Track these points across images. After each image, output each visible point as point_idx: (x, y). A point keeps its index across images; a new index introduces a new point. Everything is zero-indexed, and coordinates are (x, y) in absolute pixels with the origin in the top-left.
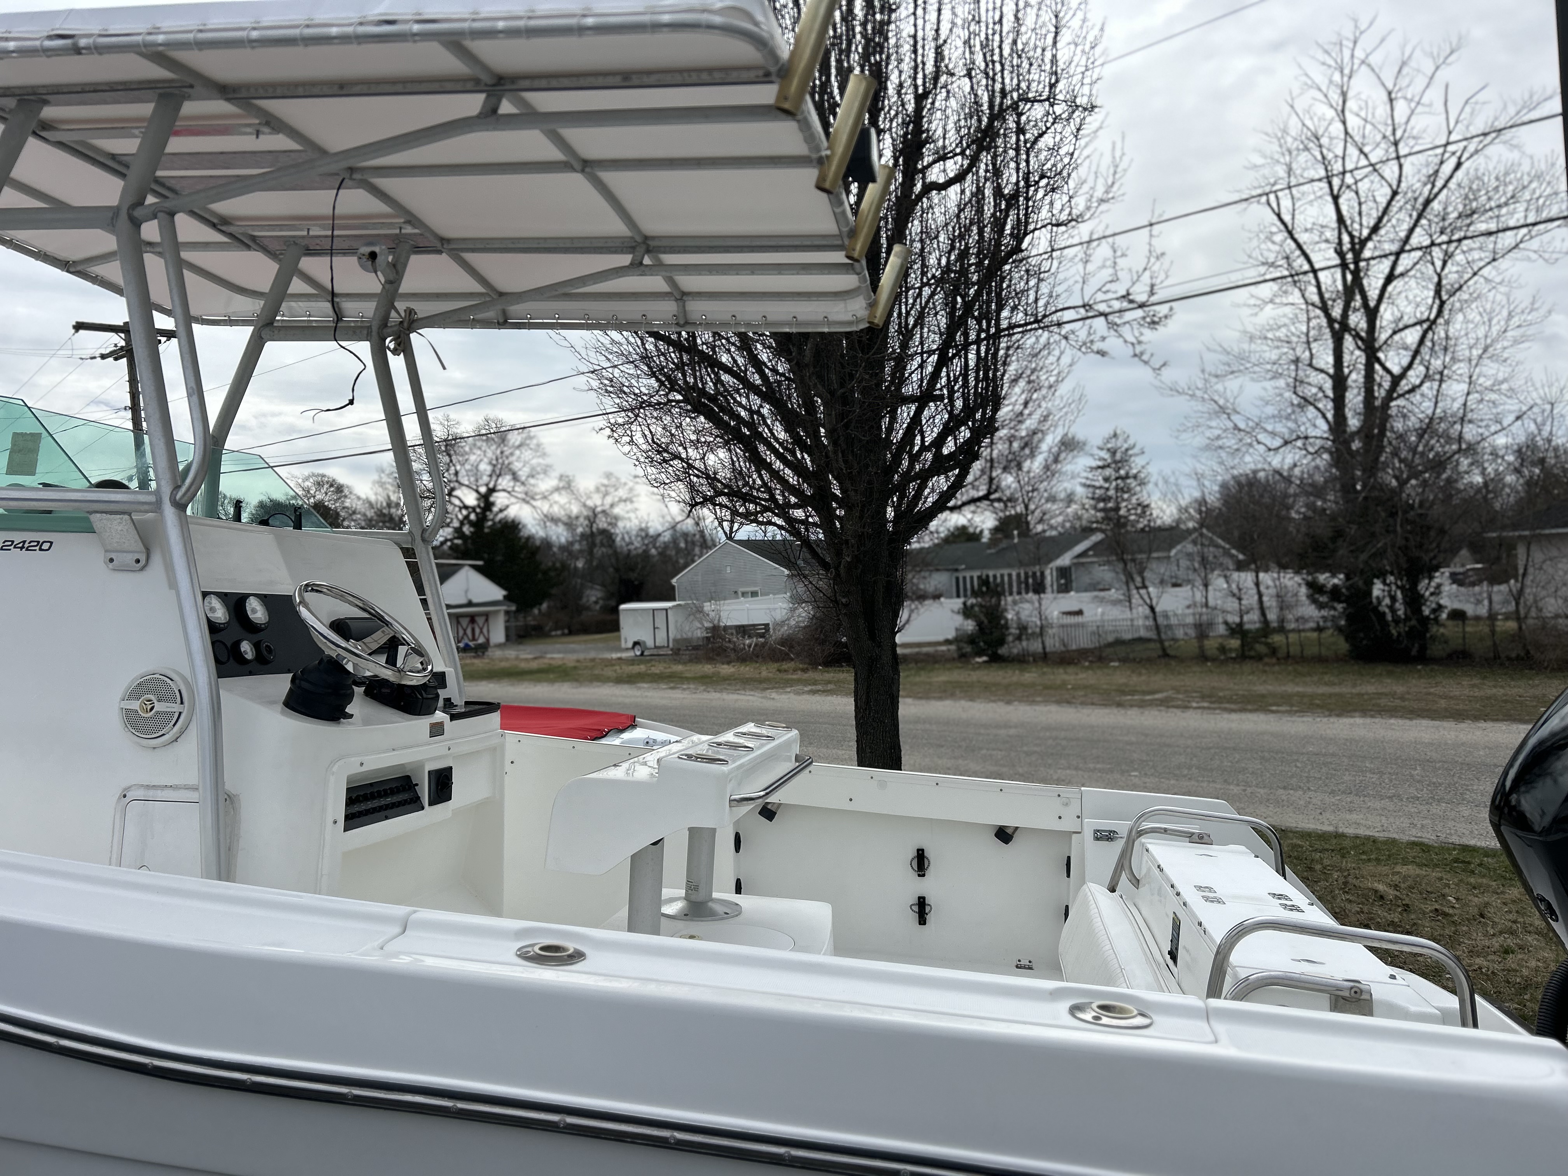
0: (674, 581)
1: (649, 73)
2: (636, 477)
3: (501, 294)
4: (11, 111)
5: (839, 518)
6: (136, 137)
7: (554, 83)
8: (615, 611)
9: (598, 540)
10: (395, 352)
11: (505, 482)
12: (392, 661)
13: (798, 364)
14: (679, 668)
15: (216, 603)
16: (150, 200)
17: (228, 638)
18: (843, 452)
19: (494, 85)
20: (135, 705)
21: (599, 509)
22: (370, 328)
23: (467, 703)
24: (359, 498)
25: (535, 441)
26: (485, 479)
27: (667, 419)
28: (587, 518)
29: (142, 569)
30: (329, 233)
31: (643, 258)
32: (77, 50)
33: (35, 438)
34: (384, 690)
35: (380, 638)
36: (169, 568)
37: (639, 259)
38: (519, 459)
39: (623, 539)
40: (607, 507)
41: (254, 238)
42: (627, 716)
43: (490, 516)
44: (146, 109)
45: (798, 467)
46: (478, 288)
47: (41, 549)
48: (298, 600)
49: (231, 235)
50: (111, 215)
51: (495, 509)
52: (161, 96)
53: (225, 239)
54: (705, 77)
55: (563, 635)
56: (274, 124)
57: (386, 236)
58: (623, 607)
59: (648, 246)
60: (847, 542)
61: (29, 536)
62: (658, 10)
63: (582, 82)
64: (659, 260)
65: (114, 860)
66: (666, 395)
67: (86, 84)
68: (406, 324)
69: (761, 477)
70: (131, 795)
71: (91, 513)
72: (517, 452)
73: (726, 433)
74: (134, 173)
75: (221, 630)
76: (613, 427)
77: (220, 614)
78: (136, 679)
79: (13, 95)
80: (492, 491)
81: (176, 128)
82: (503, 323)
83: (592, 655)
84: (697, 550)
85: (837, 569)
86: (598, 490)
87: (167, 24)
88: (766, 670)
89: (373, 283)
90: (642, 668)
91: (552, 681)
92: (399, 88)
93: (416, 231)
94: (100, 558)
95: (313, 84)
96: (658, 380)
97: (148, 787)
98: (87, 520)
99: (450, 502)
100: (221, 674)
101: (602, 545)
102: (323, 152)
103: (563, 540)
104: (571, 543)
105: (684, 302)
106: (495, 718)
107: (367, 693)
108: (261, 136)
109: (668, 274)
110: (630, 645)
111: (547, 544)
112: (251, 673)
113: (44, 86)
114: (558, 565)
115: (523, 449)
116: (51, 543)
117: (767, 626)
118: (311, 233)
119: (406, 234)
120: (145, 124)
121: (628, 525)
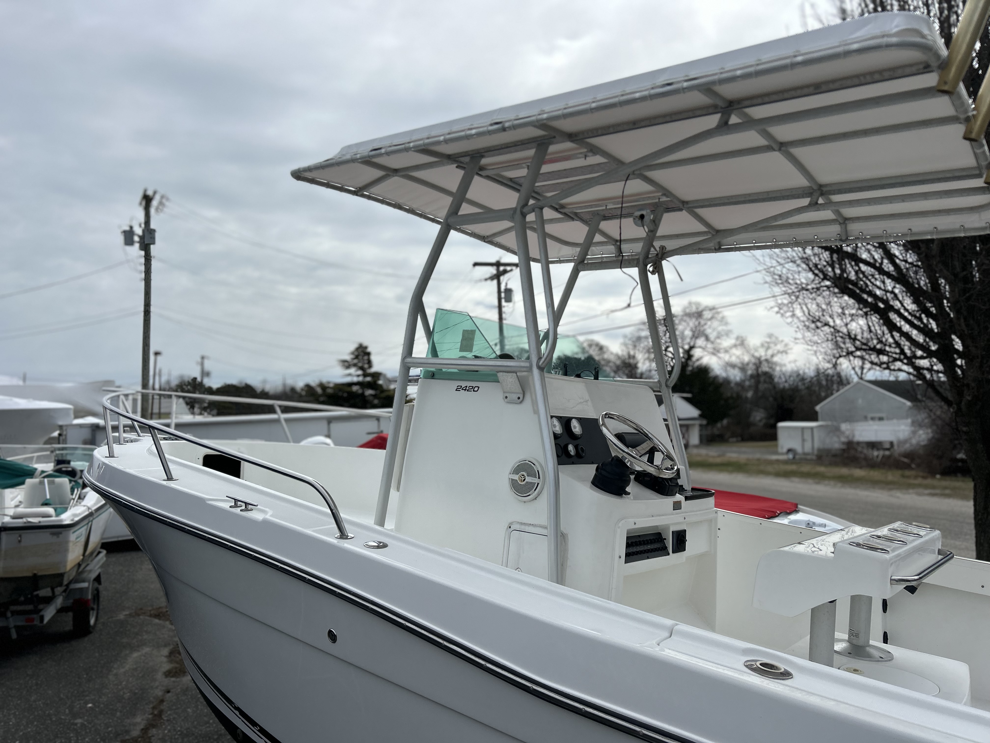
0: (818, 408)
1: (833, 81)
2: (796, 339)
3: (718, 231)
4: (467, 163)
5: (960, 367)
6: (524, 168)
7: (766, 99)
8: (774, 427)
9: (762, 379)
10: (653, 273)
11: (700, 342)
12: (651, 460)
13: (926, 256)
14: (822, 469)
15: (556, 422)
16: (531, 202)
17: (562, 443)
18: (965, 319)
19: (727, 107)
20: (516, 477)
21: (763, 358)
22: (638, 259)
23: (693, 489)
24: (612, 353)
25: (721, 315)
26: (688, 340)
27: (820, 299)
28: (755, 364)
29: (521, 402)
30: (620, 206)
31: (818, 200)
32: (504, 129)
33: (473, 332)
34: (646, 479)
35: (646, 446)
36: (535, 403)
37: (815, 200)
38: (710, 327)
39: (780, 377)
40: (769, 357)
41: (576, 214)
42: (792, 504)
43: (690, 363)
44: (531, 152)
45: (925, 331)
46: (703, 229)
47: (474, 391)
48: (601, 423)
49: (565, 214)
50: (512, 212)
51: (694, 359)
52: (539, 145)
53: (559, 216)
54: (877, 77)
55: (737, 441)
56: (595, 150)
57: (650, 204)
58: (781, 424)
59: (822, 191)
60: (968, 385)
61: (469, 384)
62: (849, 42)
63: (786, 95)
64: (830, 200)
65: (504, 564)
66: (820, 283)
67: (502, 145)
68: (660, 256)
69: (892, 336)
70: (513, 527)
71: (498, 372)
72: (709, 323)
73: (865, 307)
74: (524, 189)
75: (559, 438)
76: (780, 306)
77: (558, 429)
78: (517, 463)
79: (469, 155)
80: (691, 348)
81: (545, 160)
82: (719, 249)
83: (758, 456)
84: (835, 386)
85: (959, 404)
86: (762, 345)
87: (547, 108)
88: (892, 475)
89: (641, 232)
90: (793, 467)
91: (731, 472)
92: (668, 119)
93: (669, 199)
94: (501, 396)
95: (618, 125)
96: (814, 273)
97: (522, 524)
98: (496, 375)
99: (666, 355)
100: (560, 463)
101: (765, 382)
102: (620, 163)
103: (738, 379)
104: (743, 381)
105: (846, 224)
106: (711, 501)
107: (636, 479)
108: (587, 158)
109: (836, 208)
110: (785, 450)
111: (727, 381)
112: (573, 463)
113: (483, 149)
114: (735, 395)
115: (713, 320)
116: (479, 387)
117: (892, 443)
118: (608, 207)
119: (662, 201)
120: (530, 160)
121: (784, 369)
